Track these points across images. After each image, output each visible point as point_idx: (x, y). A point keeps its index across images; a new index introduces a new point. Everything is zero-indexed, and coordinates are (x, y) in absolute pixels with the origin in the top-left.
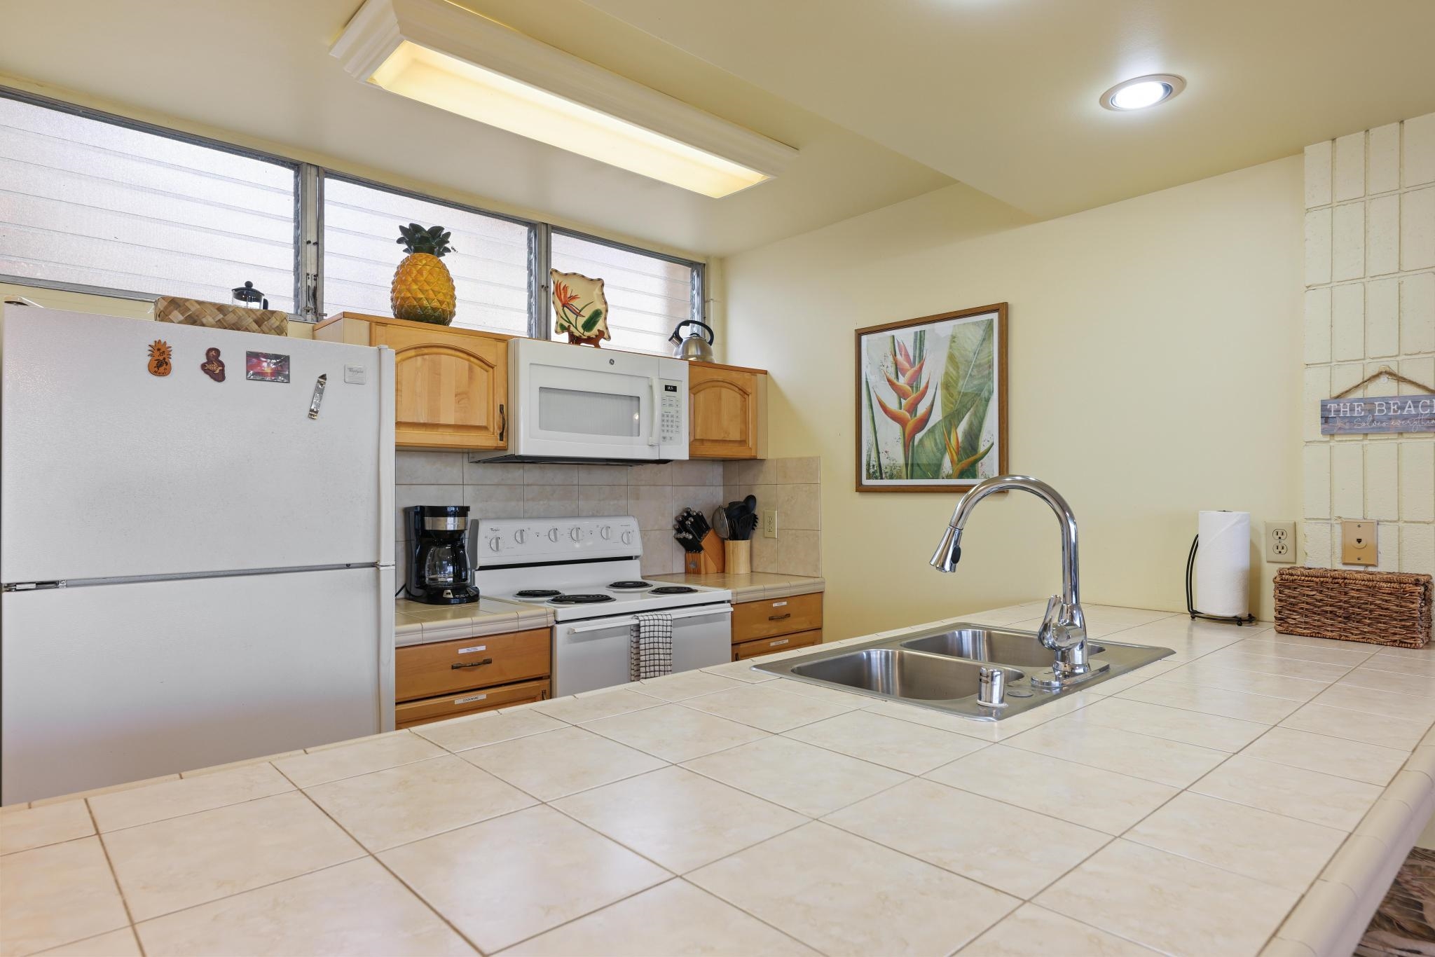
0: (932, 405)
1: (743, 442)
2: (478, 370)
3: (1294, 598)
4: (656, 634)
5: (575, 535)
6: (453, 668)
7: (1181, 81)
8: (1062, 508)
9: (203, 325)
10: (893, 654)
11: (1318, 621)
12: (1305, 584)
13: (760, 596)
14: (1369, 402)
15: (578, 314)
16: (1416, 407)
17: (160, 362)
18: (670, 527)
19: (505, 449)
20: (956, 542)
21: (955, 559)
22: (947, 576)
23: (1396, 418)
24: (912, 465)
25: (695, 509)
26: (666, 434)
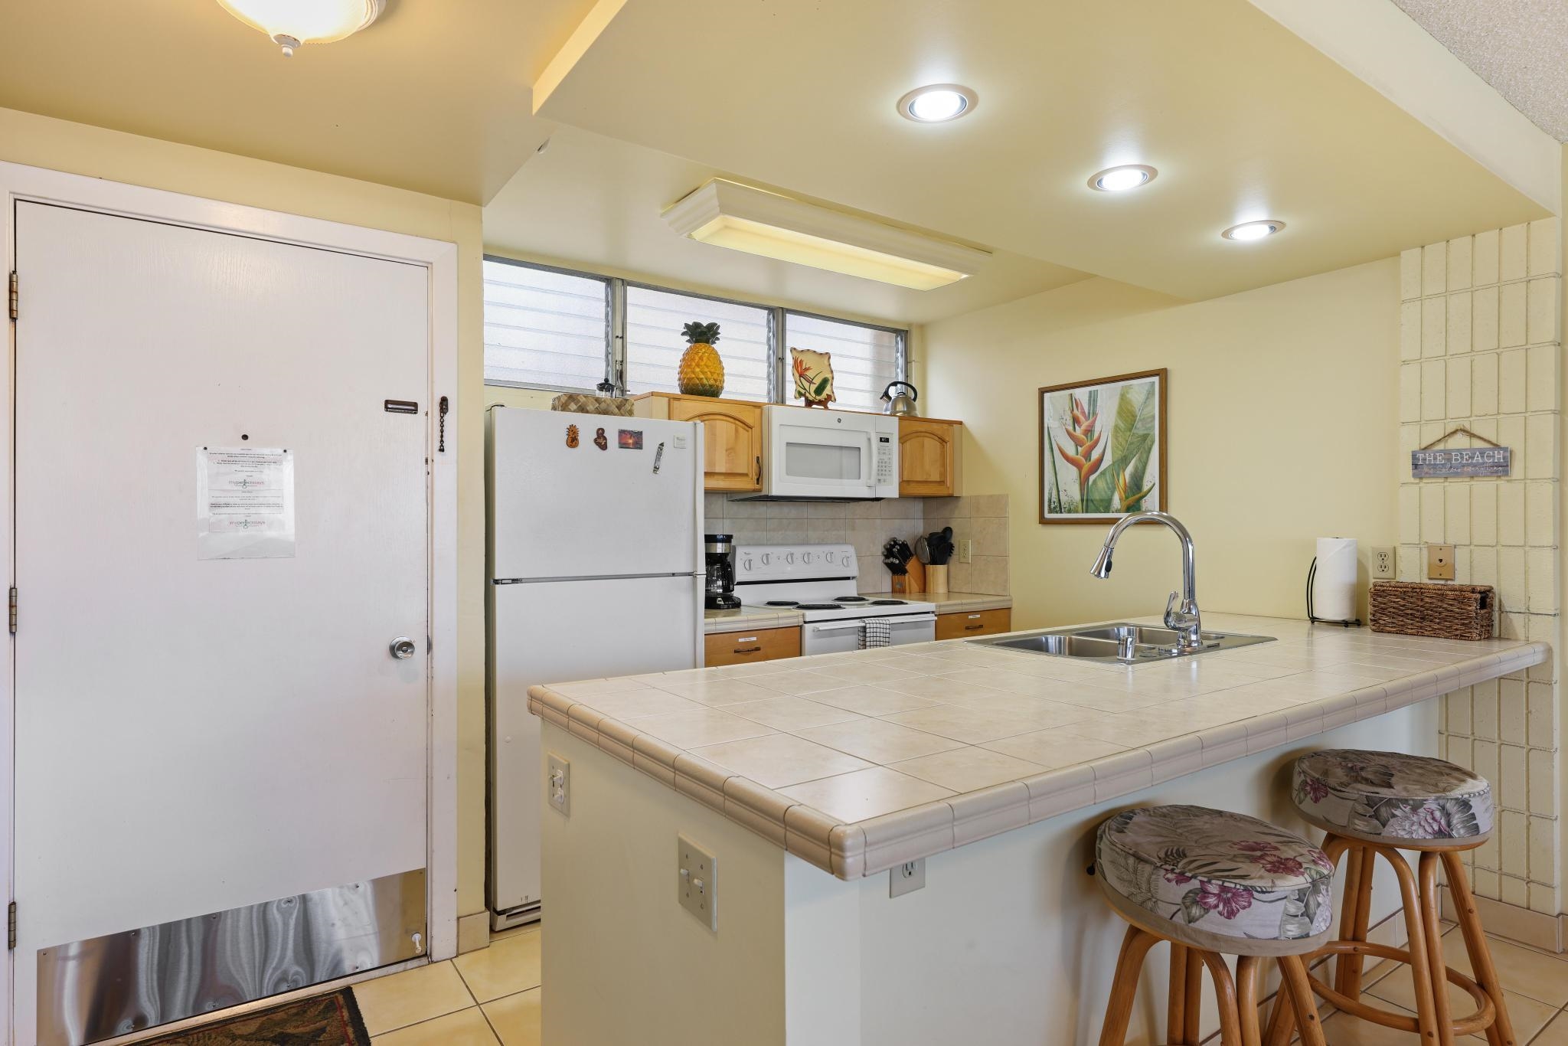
0: (1104, 450)
1: (942, 483)
2: (741, 430)
3: (1384, 604)
4: (878, 634)
5: (806, 559)
6: (735, 652)
7: (1283, 224)
8: (1184, 536)
9: (587, 412)
10: (1065, 639)
11: (1402, 621)
12: (1392, 593)
13: (959, 609)
14: (1447, 453)
15: (811, 382)
16: (1482, 457)
17: (573, 440)
18: (880, 553)
19: (760, 490)
20: (1109, 557)
21: (1108, 568)
22: (1103, 581)
23: (1468, 465)
24: (1087, 500)
25: (901, 538)
26: (881, 477)
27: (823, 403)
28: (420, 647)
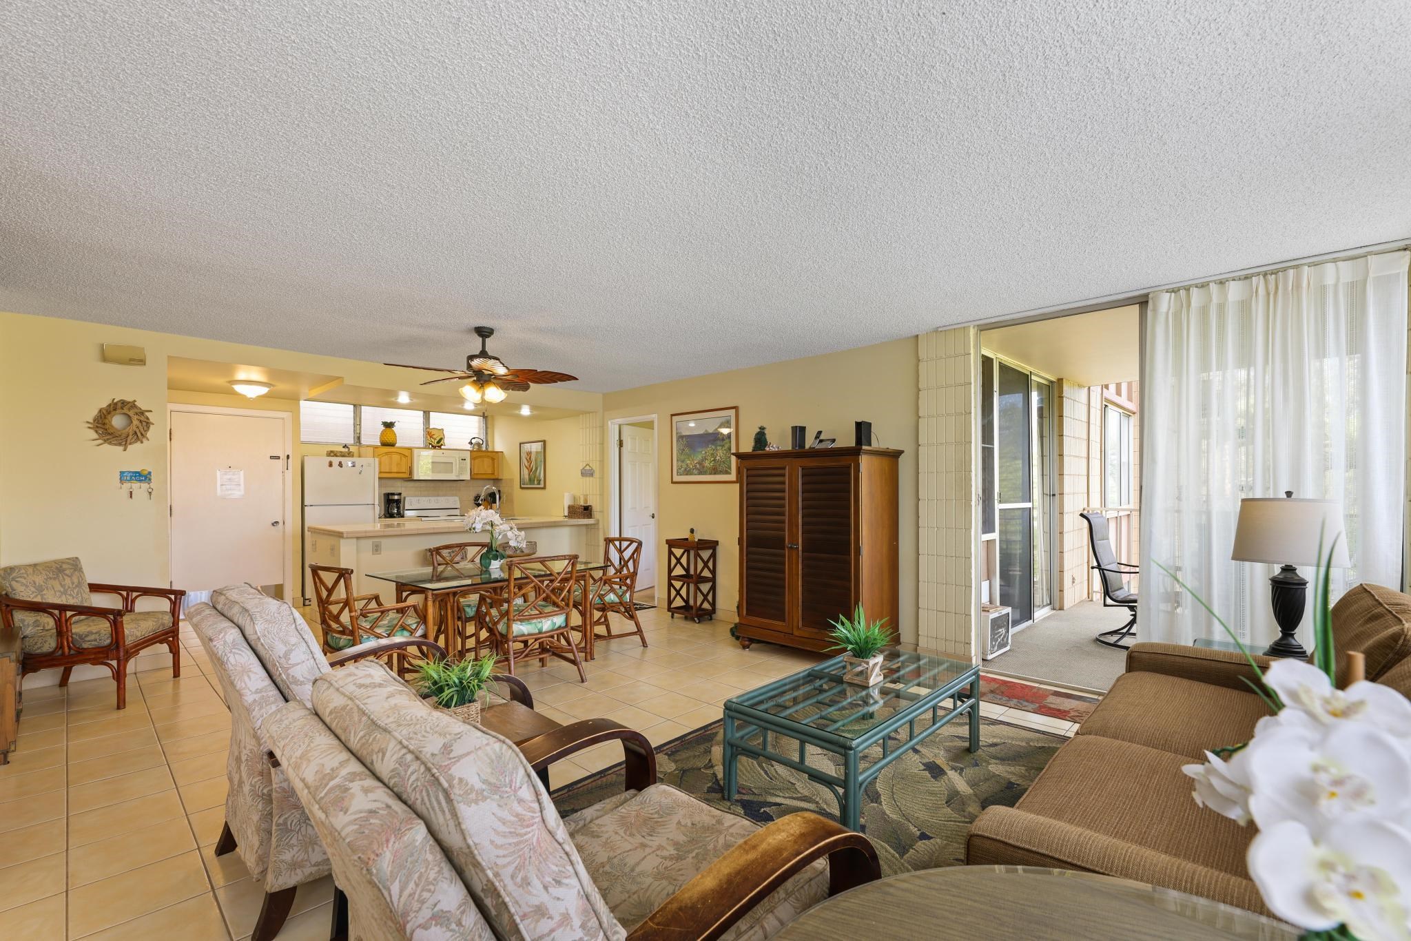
1: (495, 473)
2: (403, 458)
5: (436, 501)
15: (436, 439)
17: (331, 465)
19: (411, 478)
26: (462, 472)
27: (440, 447)
28: (281, 523)
